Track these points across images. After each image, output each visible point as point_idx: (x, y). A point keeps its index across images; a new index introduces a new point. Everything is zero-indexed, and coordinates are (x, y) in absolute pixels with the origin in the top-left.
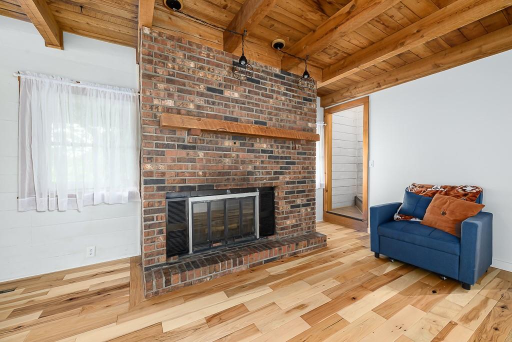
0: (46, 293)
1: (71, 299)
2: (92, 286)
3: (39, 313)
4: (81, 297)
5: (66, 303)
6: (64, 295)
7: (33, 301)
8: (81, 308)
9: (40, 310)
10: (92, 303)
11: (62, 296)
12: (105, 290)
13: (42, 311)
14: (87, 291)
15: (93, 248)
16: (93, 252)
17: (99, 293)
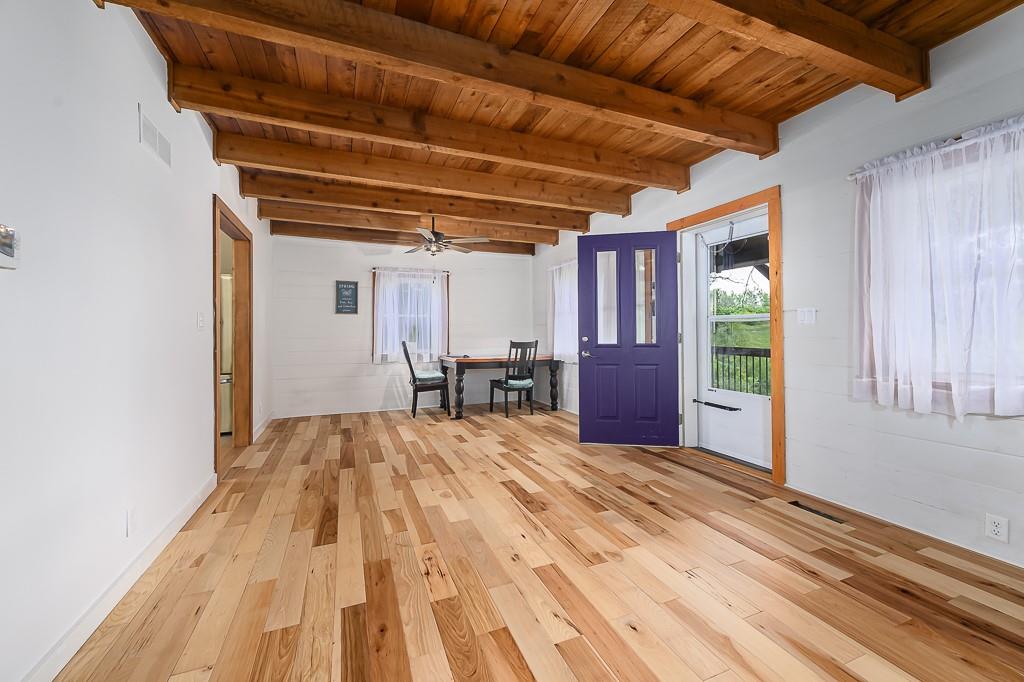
0: (876, 554)
1: (904, 591)
2: (962, 598)
3: (847, 575)
4: (924, 600)
5: (892, 590)
6: (899, 577)
7: (851, 552)
8: (910, 618)
9: (851, 571)
10: (937, 627)
11: (894, 574)
12: (988, 629)
13: (852, 575)
14: (946, 599)
15: (1003, 521)
16: (1003, 531)
17: (968, 622)
